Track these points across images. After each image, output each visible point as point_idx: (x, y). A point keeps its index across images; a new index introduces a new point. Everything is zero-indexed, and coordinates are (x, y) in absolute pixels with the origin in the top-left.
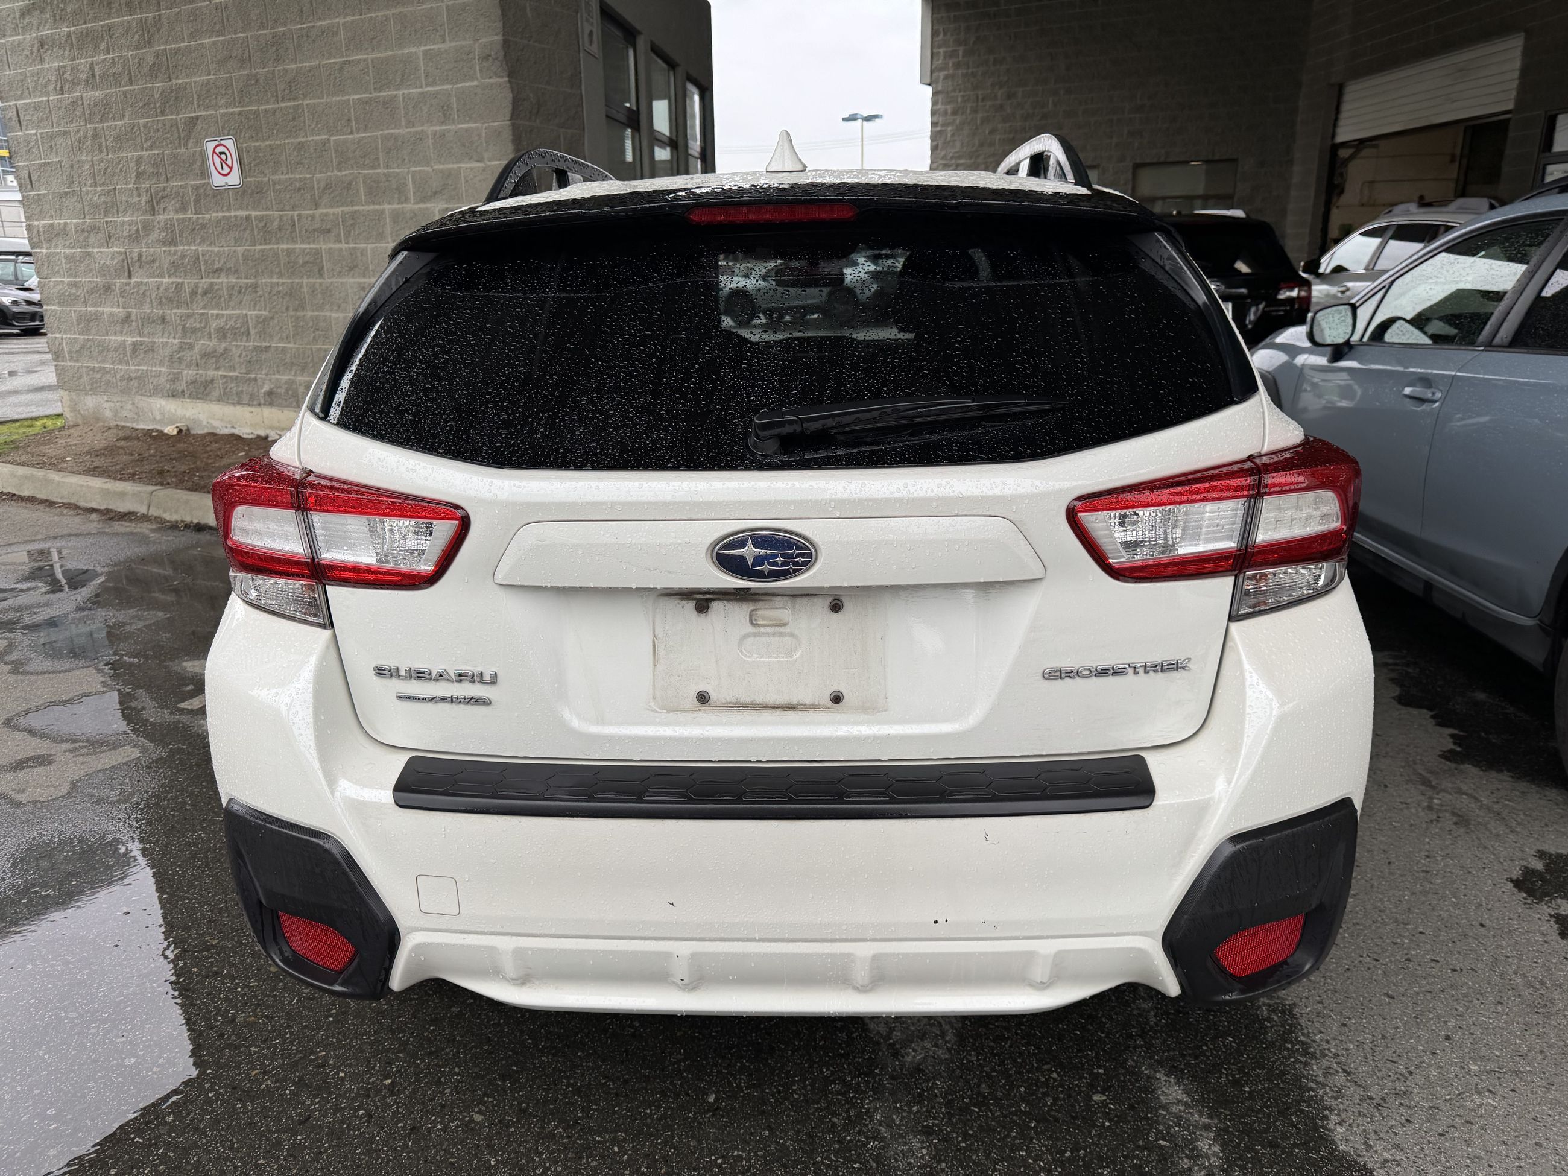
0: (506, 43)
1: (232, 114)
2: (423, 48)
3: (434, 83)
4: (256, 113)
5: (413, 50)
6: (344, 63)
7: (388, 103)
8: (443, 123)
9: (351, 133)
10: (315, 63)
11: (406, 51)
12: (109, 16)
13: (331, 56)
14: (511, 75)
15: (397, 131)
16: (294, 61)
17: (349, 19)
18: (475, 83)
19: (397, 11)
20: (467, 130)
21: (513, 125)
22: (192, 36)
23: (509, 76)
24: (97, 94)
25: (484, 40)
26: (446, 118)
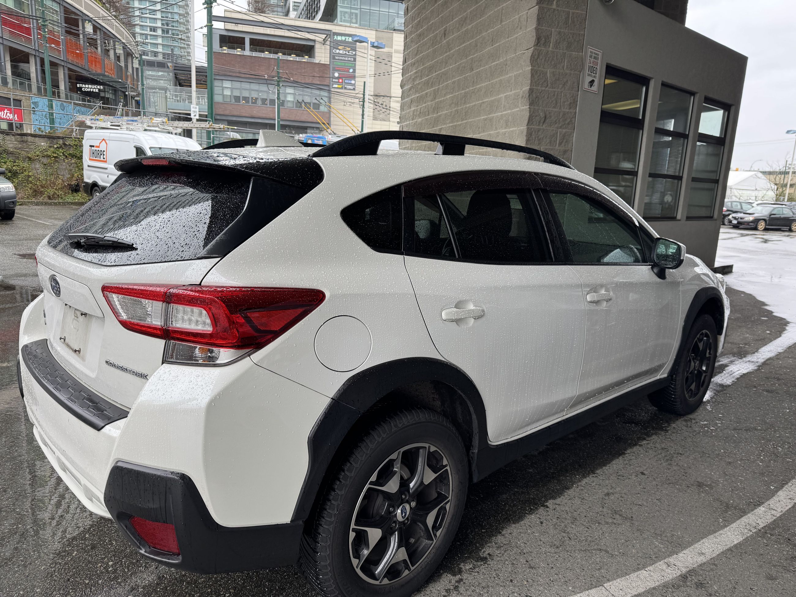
0: (531, 91)
1: (450, 126)
2: (505, 94)
3: (506, 110)
4: (456, 126)
5: (502, 95)
6: (482, 103)
7: (491, 120)
8: (505, 128)
9: (479, 134)
10: (474, 104)
11: (500, 96)
12: (428, 90)
13: (479, 100)
14: (531, 104)
15: (491, 132)
16: (469, 103)
17: (486, 83)
18: (518, 109)
19: (499, 79)
20: (512, 131)
21: (528, 128)
22: (445, 95)
23: (529, 105)
24: (420, 120)
25: (524, 89)
26: (507, 126)
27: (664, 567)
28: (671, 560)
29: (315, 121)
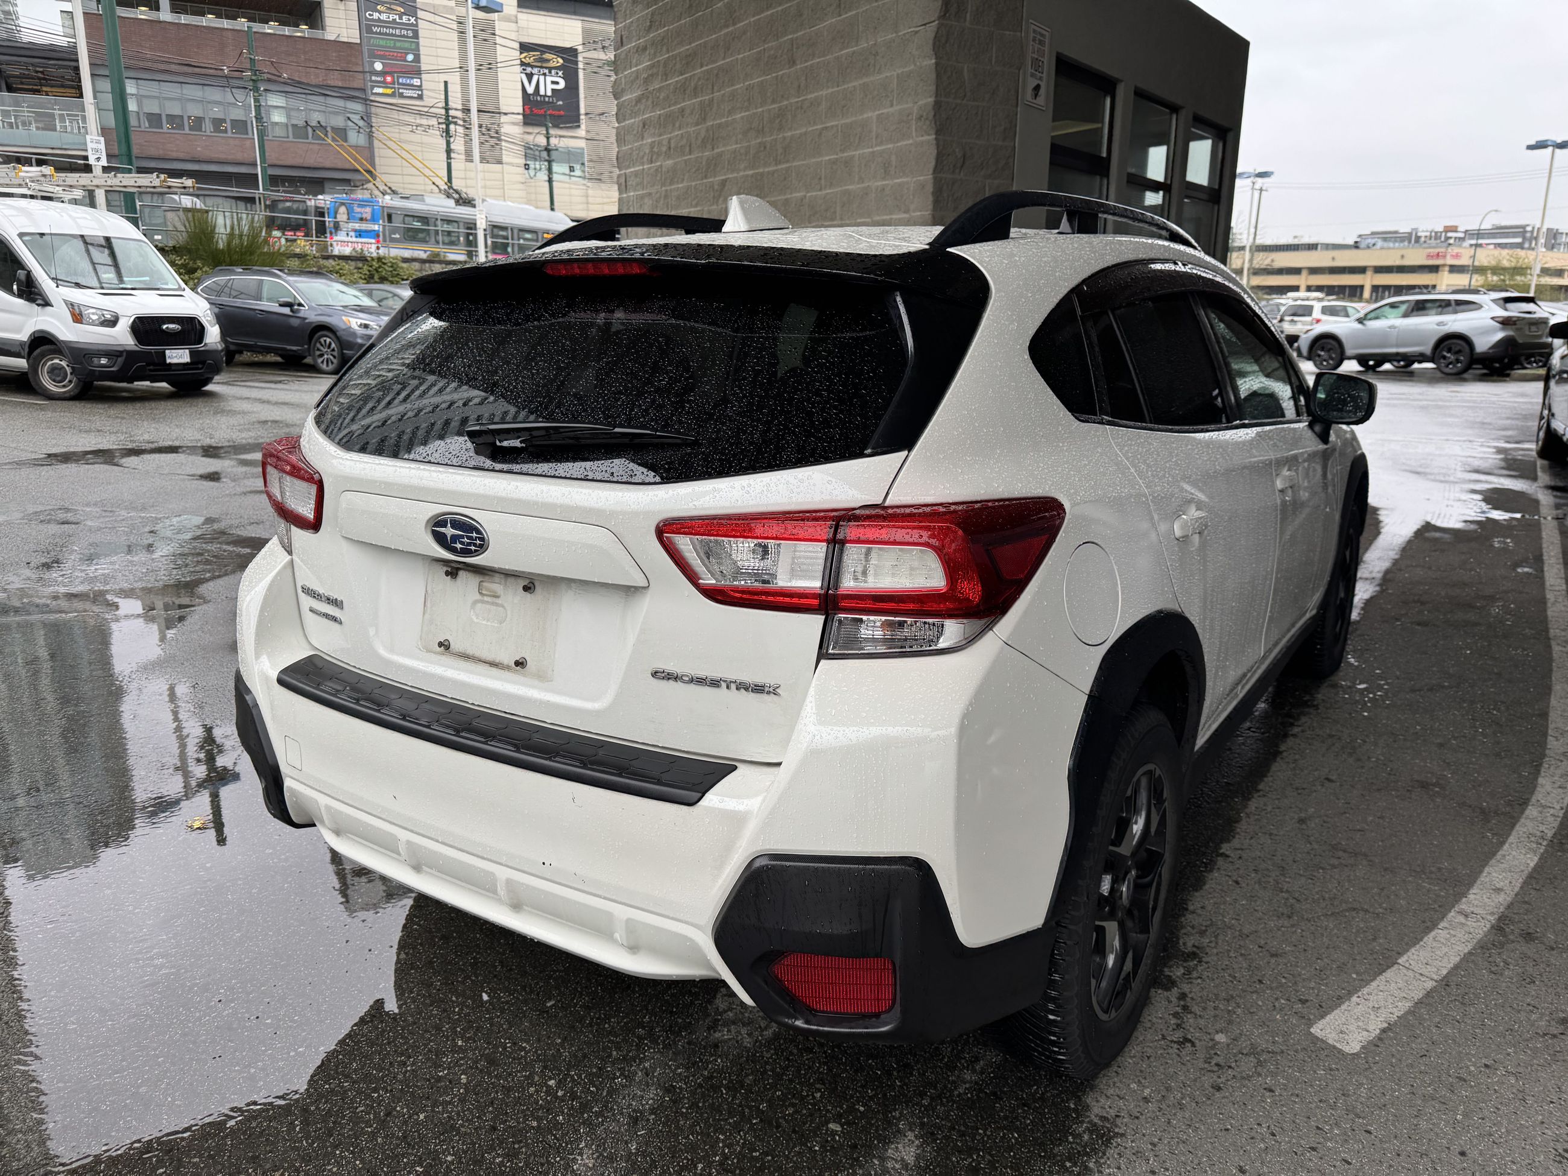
0: (938, 105)
1: (747, 176)
2: (877, 113)
3: (881, 143)
4: (762, 174)
5: (870, 114)
6: (823, 129)
7: (848, 162)
8: (884, 179)
9: (821, 190)
10: (803, 130)
11: (865, 116)
12: (684, 101)
13: (815, 123)
14: (938, 132)
15: (850, 187)
16: (790, 129)
17: (830, 90)
18: (911, 141)
19: (861, 82)
20: (900, 184)
21: (935, 178)
22: (730, 113)
23: (936, 134)
24: (670, 162)
25: (920, 103)
26: (886, 174)
27: (1462, 919)
28: (1463, 905)
29: (347, 166)
